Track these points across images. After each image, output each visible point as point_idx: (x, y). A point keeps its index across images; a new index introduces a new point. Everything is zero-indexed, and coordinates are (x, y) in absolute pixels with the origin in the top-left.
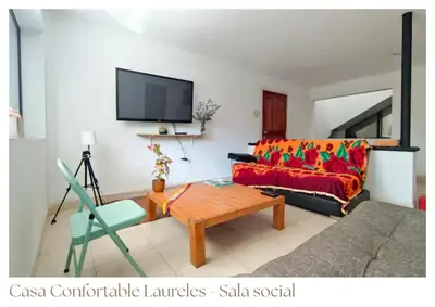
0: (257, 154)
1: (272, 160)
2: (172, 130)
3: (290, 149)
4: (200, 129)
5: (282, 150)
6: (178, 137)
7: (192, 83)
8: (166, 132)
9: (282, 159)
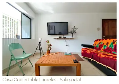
0: (94, 45)
1: (99, 48)
2: (63, 37)
3: (108, 43)
4: (72, 36)
5: (104, 44)
6: (65, 38)
7: (68, 22)
8: (61, 37)
9: (103, 48)
